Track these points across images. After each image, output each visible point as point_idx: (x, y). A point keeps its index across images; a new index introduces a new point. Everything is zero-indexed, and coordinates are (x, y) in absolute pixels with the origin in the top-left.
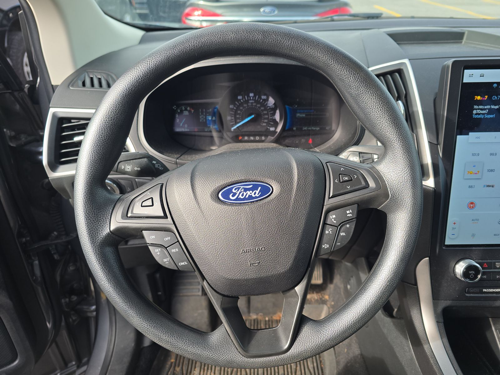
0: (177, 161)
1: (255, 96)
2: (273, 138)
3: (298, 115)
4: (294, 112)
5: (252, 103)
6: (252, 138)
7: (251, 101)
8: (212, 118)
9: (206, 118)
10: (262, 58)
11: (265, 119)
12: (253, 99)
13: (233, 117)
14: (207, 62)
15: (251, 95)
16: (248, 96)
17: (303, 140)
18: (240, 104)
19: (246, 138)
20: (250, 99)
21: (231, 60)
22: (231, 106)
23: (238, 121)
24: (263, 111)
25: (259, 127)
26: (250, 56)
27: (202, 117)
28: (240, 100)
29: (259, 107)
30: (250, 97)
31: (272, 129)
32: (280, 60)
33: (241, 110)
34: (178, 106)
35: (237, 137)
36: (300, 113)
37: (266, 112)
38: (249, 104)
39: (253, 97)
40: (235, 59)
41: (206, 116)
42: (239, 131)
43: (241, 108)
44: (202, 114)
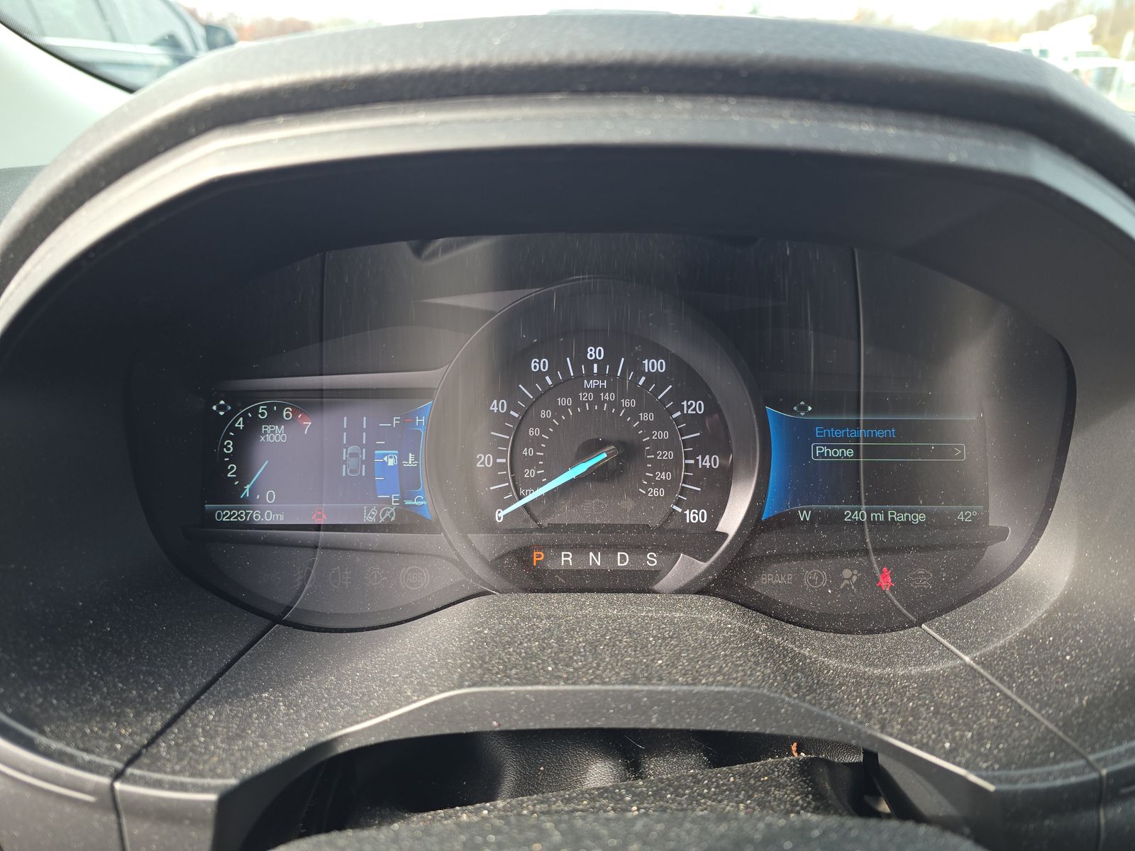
0: (112, 788)
1: (611, 359)
2: (703, 566)
3: (820, 450)
4: (802, 437)
5: (597, 391)
6: (595, 560)
7: (592, 383)
8: (402, 457)
9: (370, 461)
10: (725, 108)
11: (660, 466)
12: (601, 375)
13: (502, 455)
14: (312, 135)
15: (595, 353)
16: (581, 359)
17: (847, 573)
18: (539, 397)
19: (566, 559)
20: (590, 376)
21: (495, 120)
22: (498, 406)
23: (530, 473)
24: (648, 427)
25: (628, 504)
26: (632, 97)
27: (353, 455)
28: (540, 375)
29: (629, 410)
30: (590, 364)
31: (695, 516)
32: (854, 128)
33: (544, 425)
34: (241, 400)
35: (522, 555)
36: (831, 442)
37: (664, 435)
38: (583, 397)
39: (602, 364)
40: (525, 119)
41: (371, 448)
42: (532, 525)
43: (544, 414)
44: (355, 440)
